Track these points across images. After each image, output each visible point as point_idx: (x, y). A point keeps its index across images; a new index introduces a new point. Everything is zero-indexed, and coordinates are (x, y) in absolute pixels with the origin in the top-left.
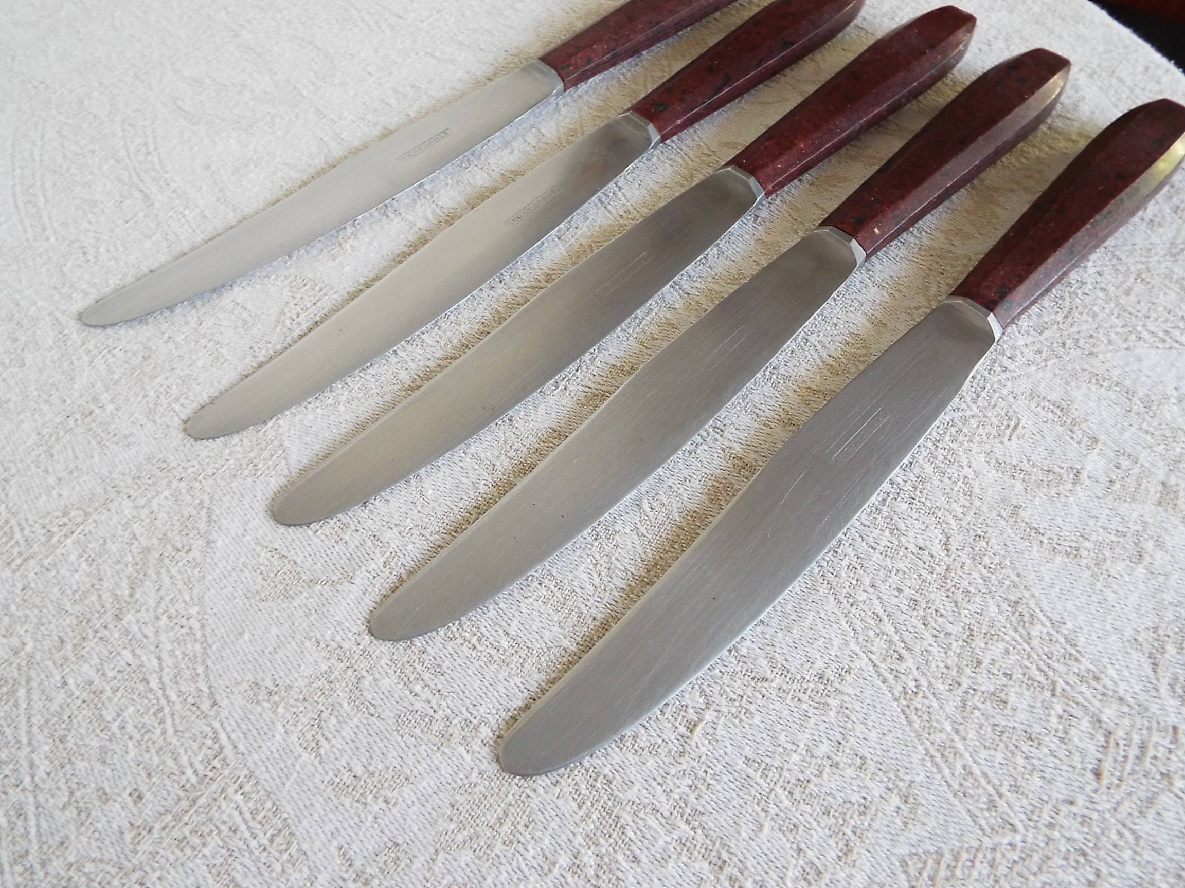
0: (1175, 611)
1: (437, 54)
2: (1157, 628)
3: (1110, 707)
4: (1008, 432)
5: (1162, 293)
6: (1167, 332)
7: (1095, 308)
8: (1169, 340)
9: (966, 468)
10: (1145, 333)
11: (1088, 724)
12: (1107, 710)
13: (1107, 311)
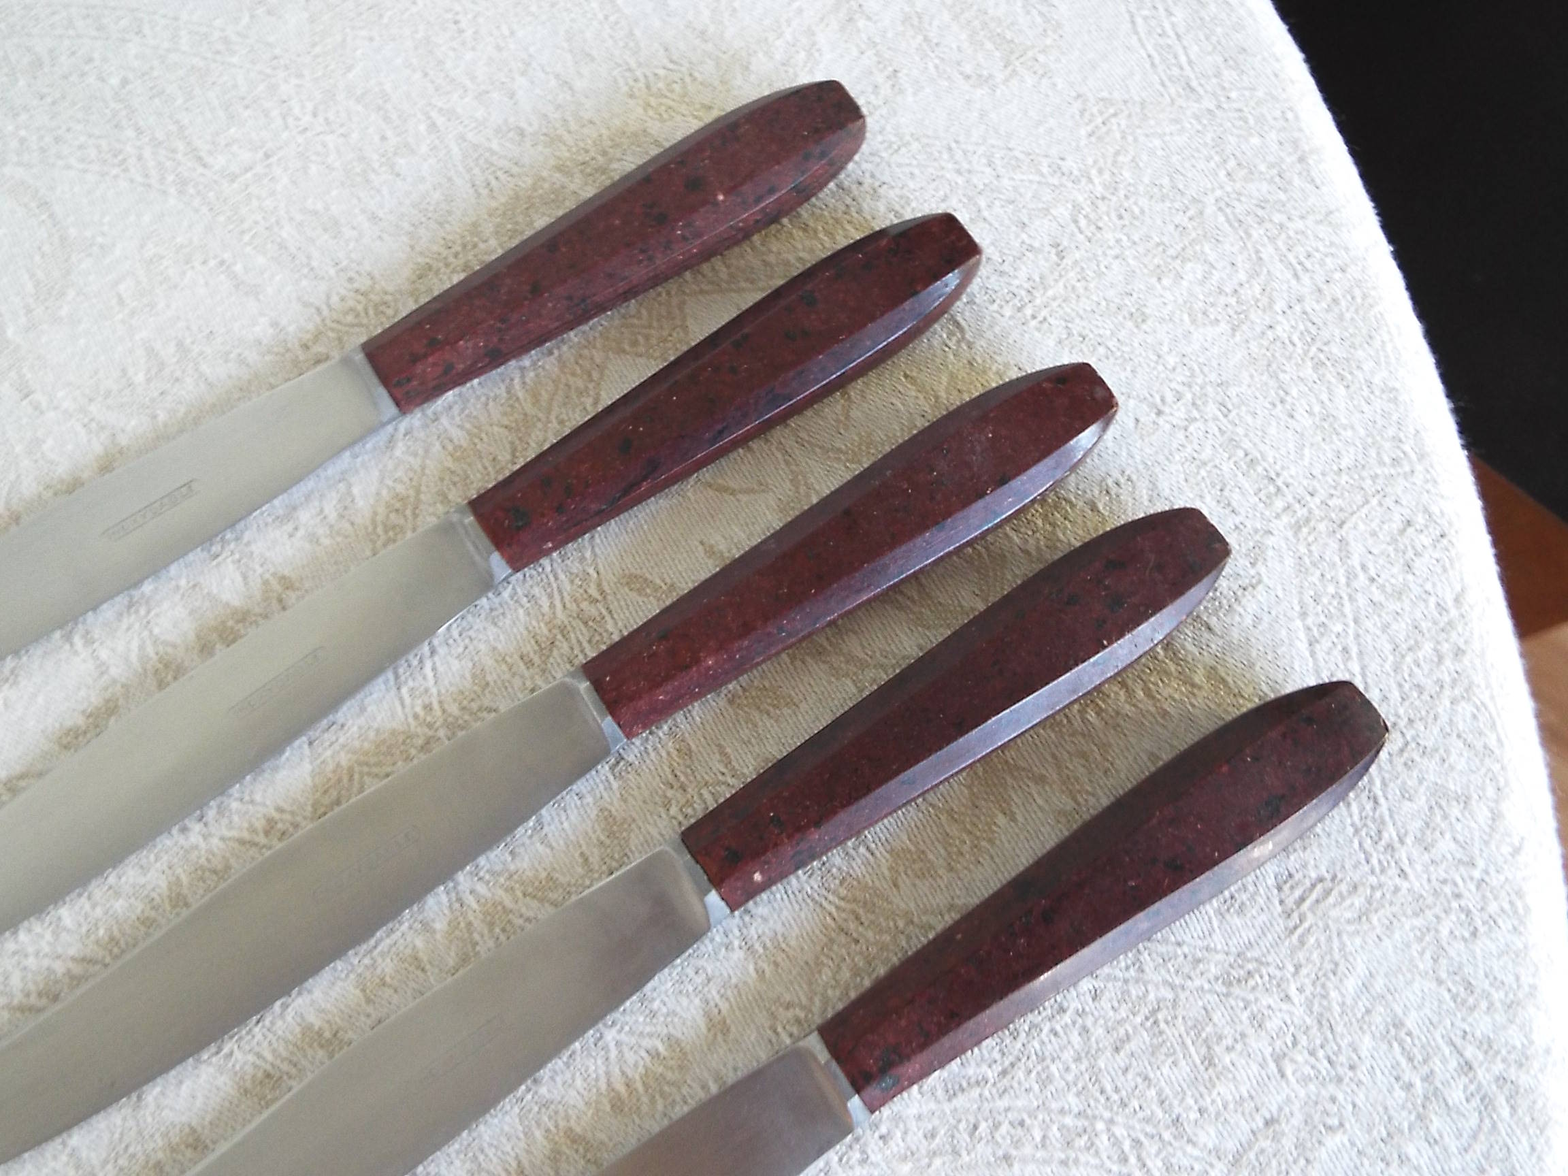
1: (238, 268)
5: (1170, 1060)
6: (1137, 1143)
7: (1053, 1068)
8: (1133, 1160)
10: (1105, 1137)
13: (1070, 1078)
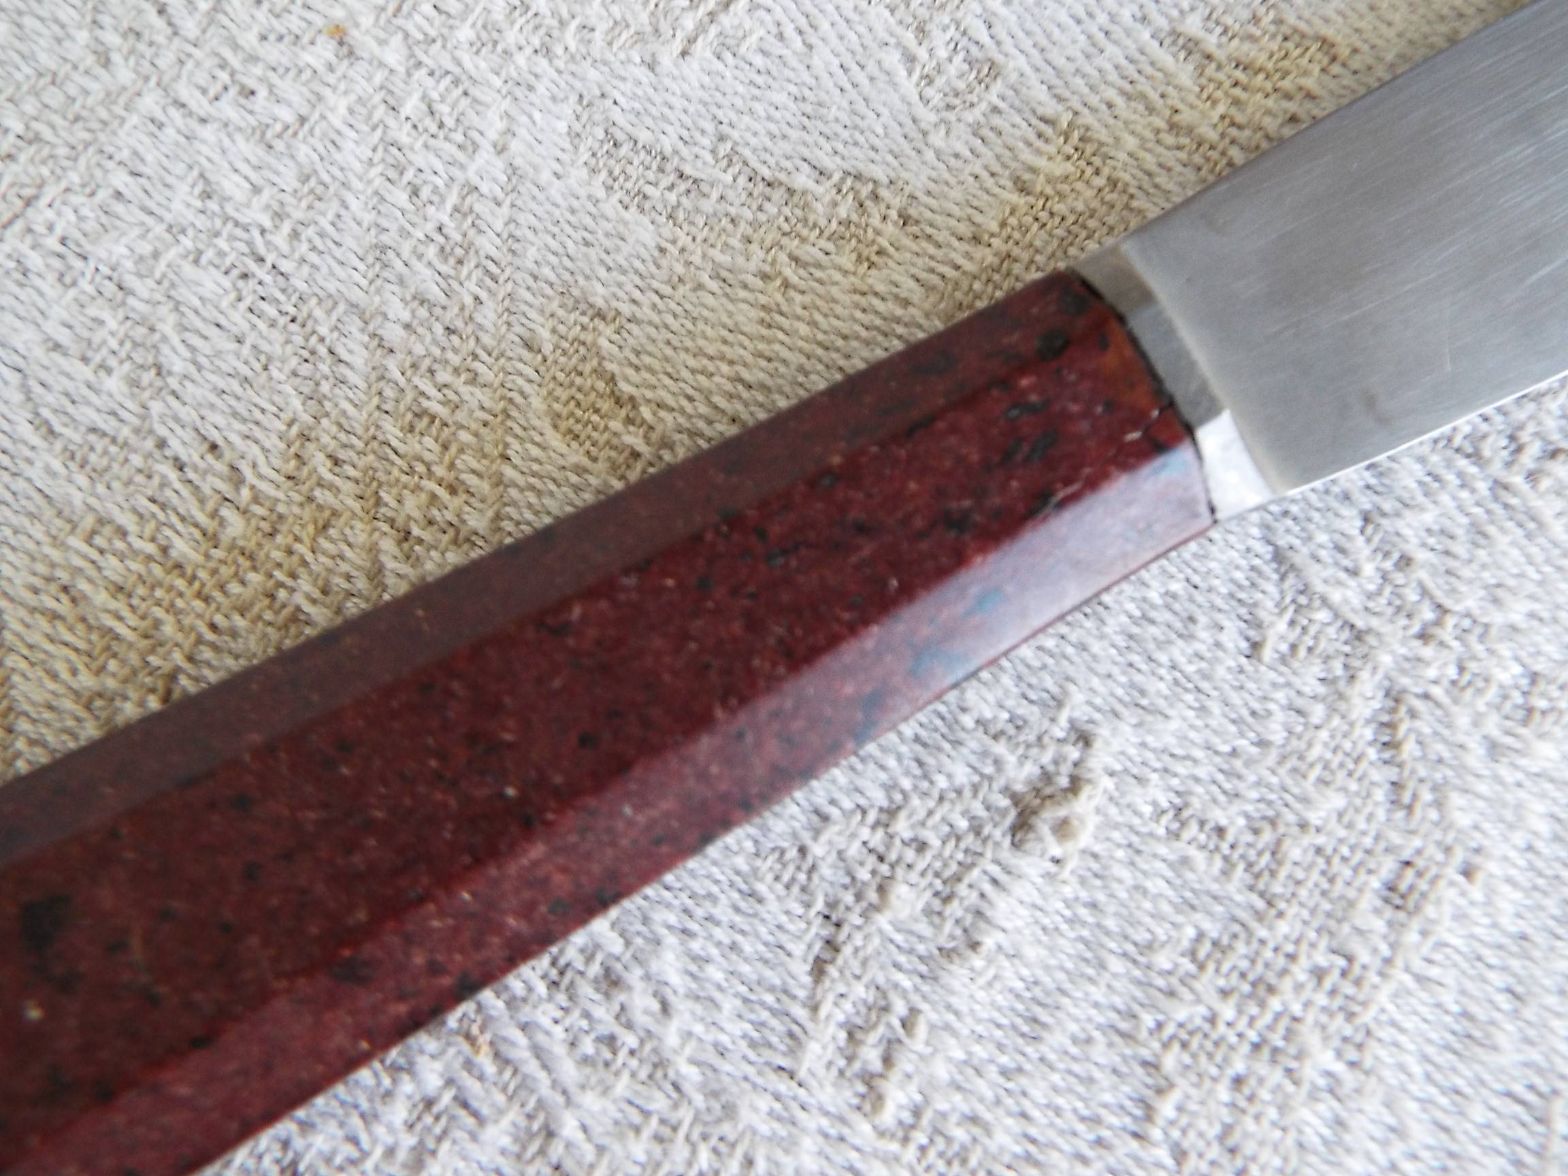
0: (985, 754)
2: (891, 812)
3: (606, 1091)
4: (689, 23)
9: (486, 154)
11: (506, 1141)
12: (590, 1101)
